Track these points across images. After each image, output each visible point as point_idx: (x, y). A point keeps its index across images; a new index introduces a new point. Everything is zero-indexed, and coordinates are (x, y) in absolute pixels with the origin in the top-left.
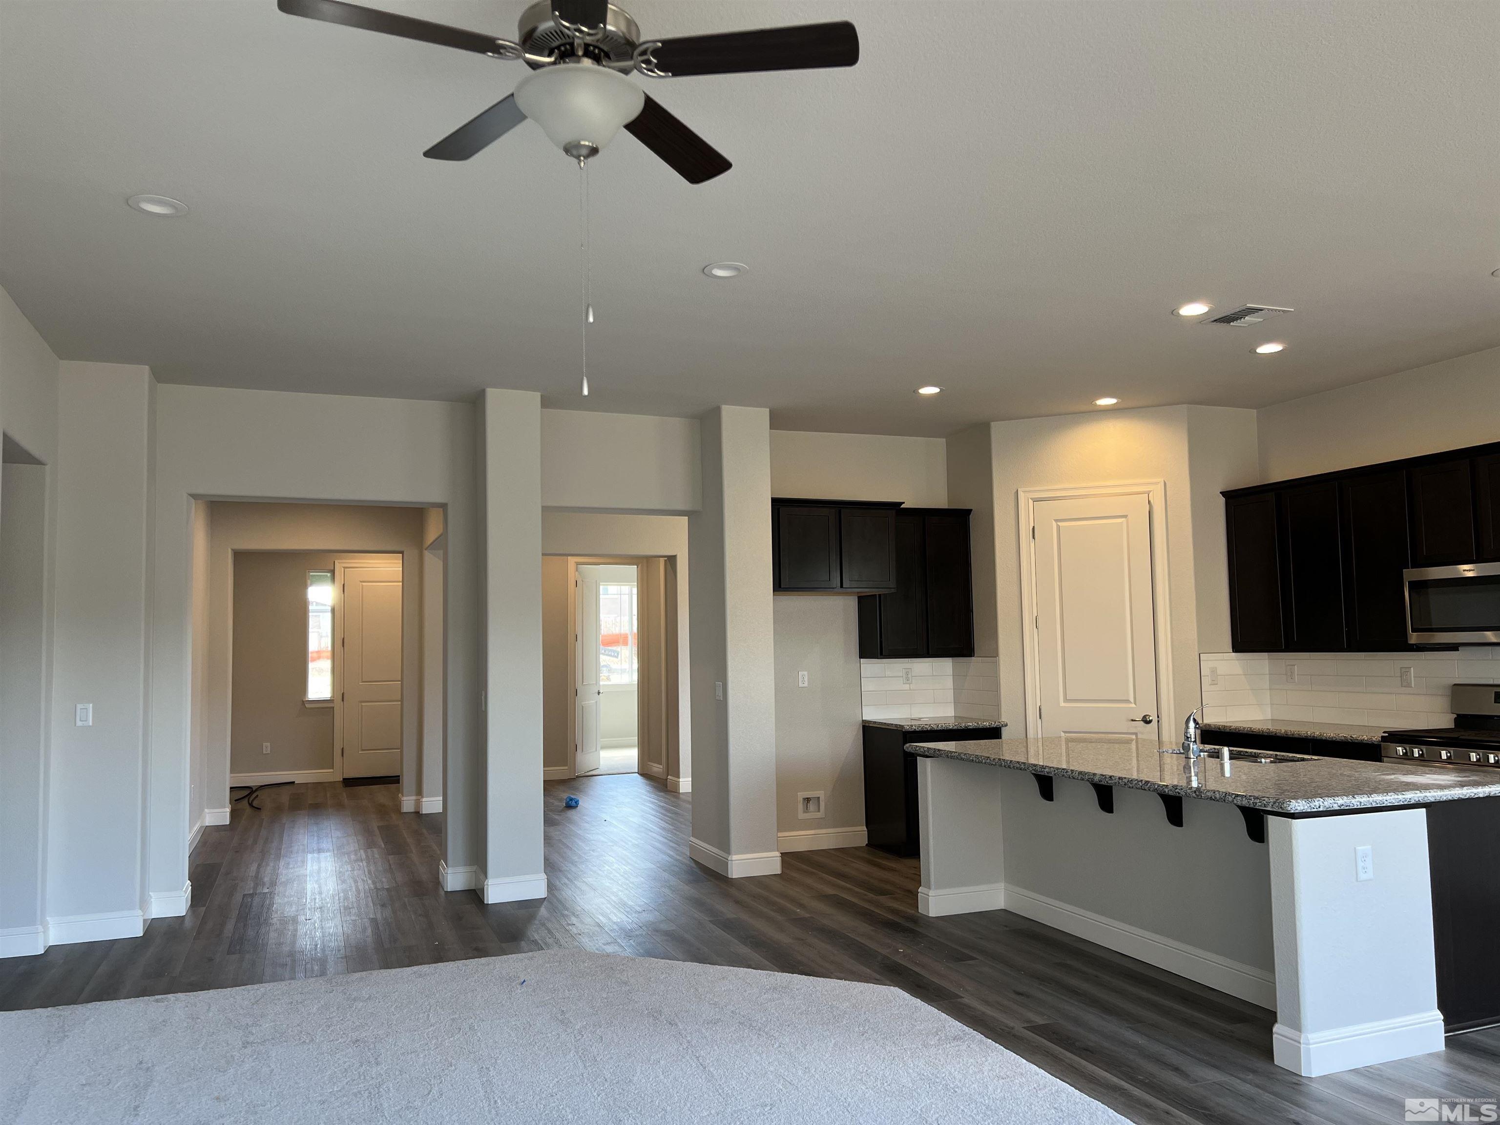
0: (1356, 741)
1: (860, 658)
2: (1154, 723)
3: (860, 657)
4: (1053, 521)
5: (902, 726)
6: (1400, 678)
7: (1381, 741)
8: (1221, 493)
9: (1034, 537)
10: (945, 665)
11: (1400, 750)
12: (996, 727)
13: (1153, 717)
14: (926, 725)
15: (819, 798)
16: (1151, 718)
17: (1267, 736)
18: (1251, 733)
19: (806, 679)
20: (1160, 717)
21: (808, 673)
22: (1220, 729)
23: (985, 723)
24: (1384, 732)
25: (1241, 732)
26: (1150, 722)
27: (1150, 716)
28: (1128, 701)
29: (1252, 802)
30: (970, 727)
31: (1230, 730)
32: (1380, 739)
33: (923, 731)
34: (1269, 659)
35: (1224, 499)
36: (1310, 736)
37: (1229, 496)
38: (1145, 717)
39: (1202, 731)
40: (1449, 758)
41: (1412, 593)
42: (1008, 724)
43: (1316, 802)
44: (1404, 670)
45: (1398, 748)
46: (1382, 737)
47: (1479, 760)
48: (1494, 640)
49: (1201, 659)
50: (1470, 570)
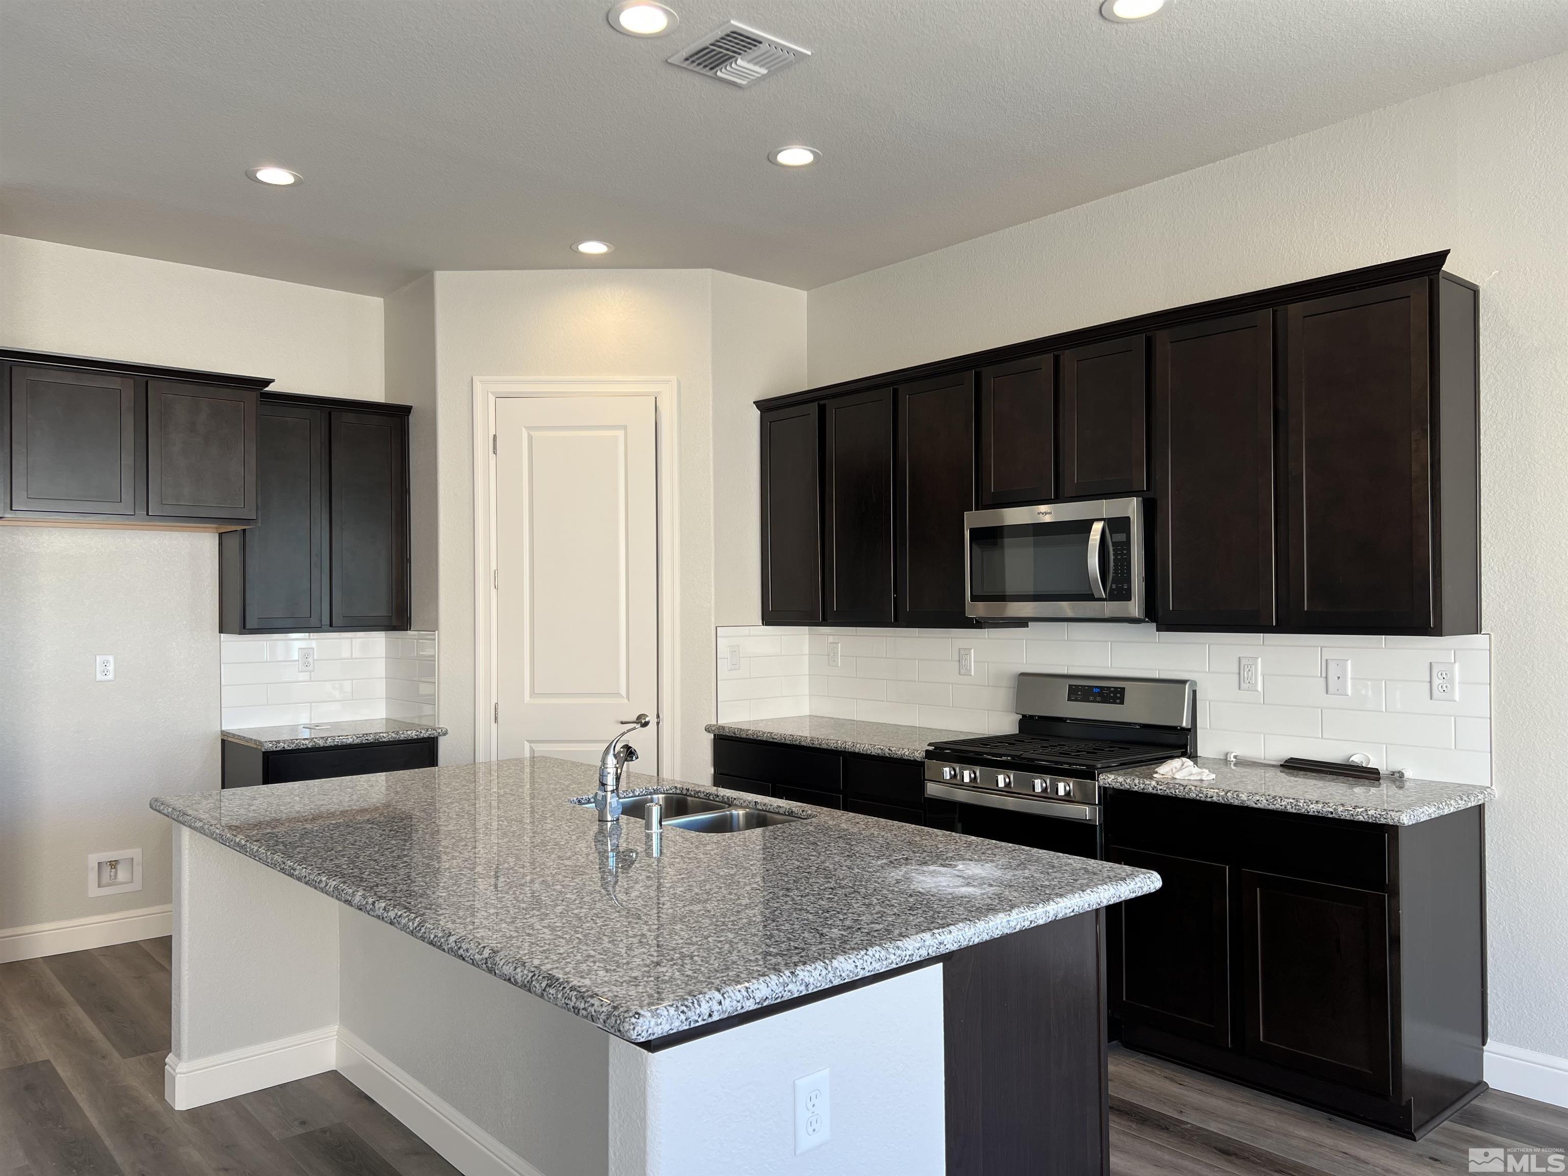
0: (895, 756)
1: (220, 633)
2: (652, 726)
3: (221, 631)
4: (523, 429)
5: (261, 743)
6: (958, 663)
7: (926, 758)
8: (754, 403)
9: (495, 453)
10: (378, 641)
11: (947, 772)
12: (428, 737)
13: (652, 718)
14: (304, 739)
15: (132, 859)
16: (647, 719)
17: (790, 745)
18: (771, 740)
19: (111, 668)
20: (661, 716)
21: (115, 659)
22: (735, 734)
23: (409, 732)
24: (930, 745)
25: (759, 738)
26: (646, 724)
27: (647, 716)
28: (618, 695)
30: (384, 740)
31: (747, 735)
32: (924, 754)
33: (298, 749)
34: (810, 634)
35: (759, 412)
36: (841, 747)
37: (767, 407)
38: (639, 717)
39: (715, 735)
40: (1008, 785)
41: (973, 545)
42: (449, 732)
43: (703, 1004)
44: (962, 652)
45: (944, 769)
46: (927, 751)
47: (1045, 790)
48: (1070, 614)
49: (718, 635)
50: (1046, 513)
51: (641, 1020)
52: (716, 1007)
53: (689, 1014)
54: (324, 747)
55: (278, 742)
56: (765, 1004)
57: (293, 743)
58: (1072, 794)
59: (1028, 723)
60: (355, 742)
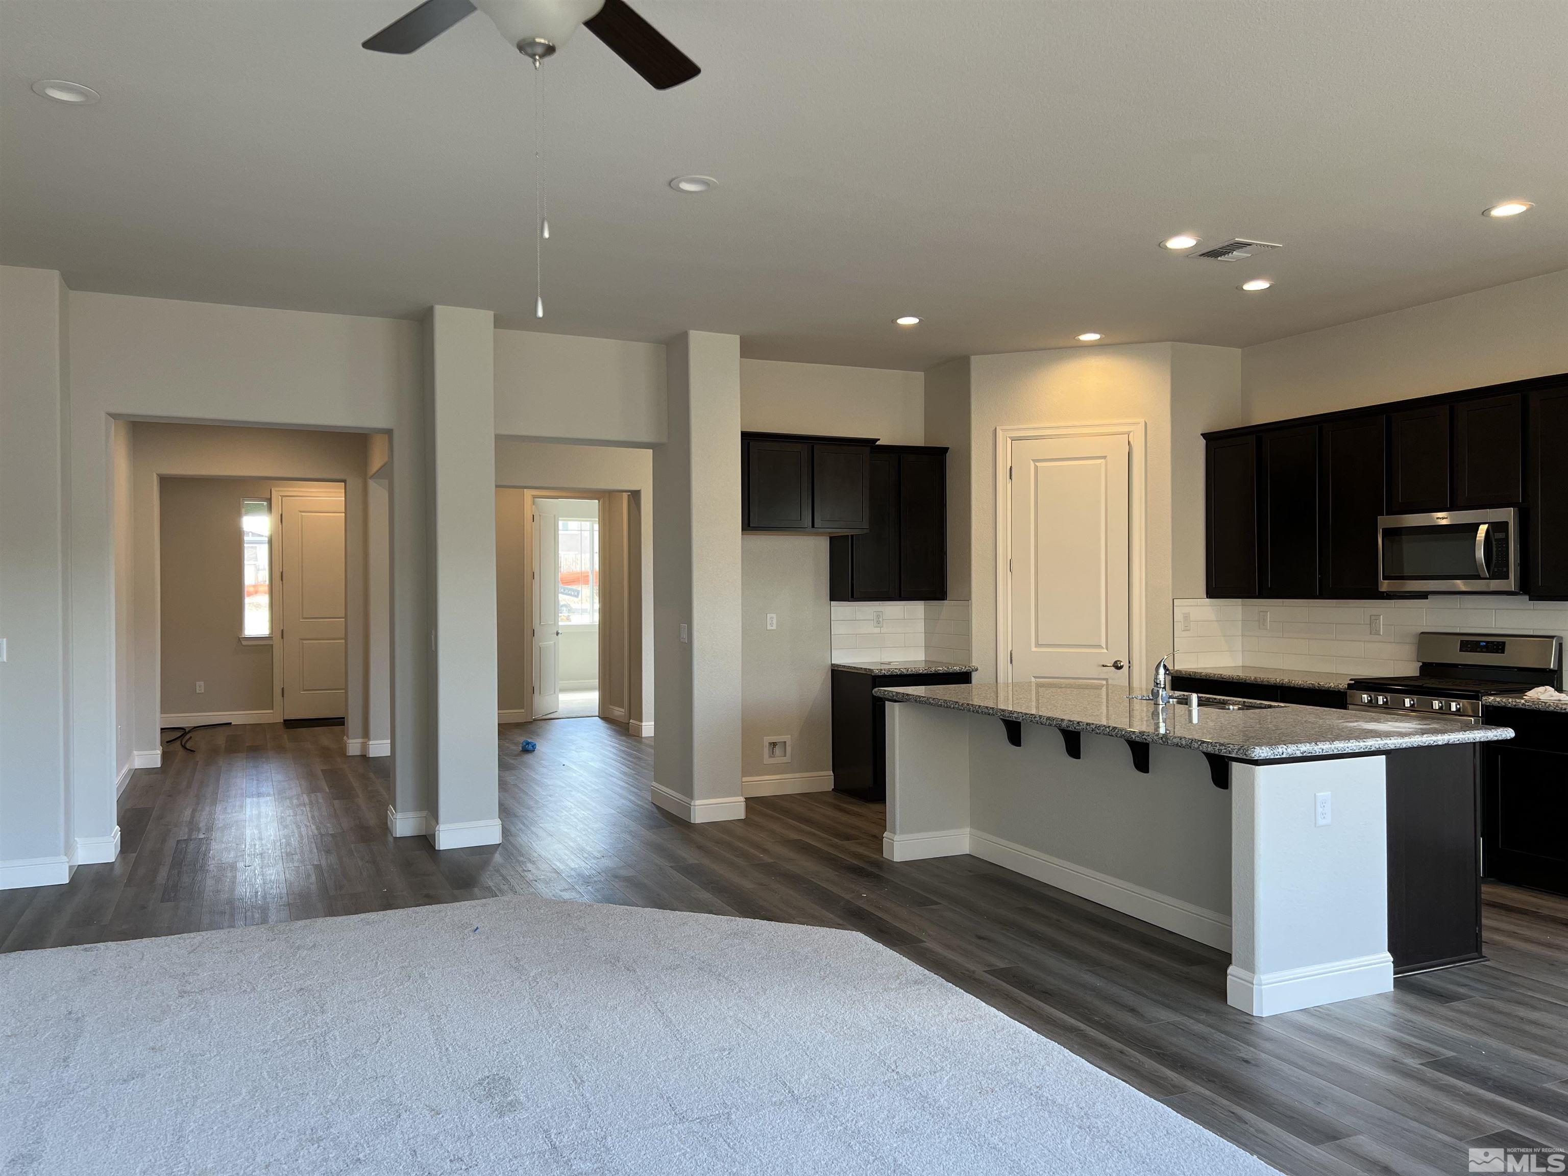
0: (1323, 688)
2: (1126, 669)
3: (831, 600)
4: (1031, 461)
5: (871, 670)
6: (1370, 626)
7: (1348, 689)
8: (1202, 434)
9: (1011, 478)
10: (916, 609)
11: (1365, 697)
12: (966, 672)
13: (1125, 663)
14: (895, 669)
15: (785, 742)
16: (1122, 664)
17: (1236, 682)
19: (775, 622)
20: (1131, 663)
21: (777, 616)
22: (1190, 675)
23: (955, 668)
24: (1351, 680)
25: (1211, 678)
26: (1121, 667)
27: (1121, 662)
28: (1100, 647)
29: (1217, 748)
30: (940, 672)
31: (1201, 676)
32: (1347, 686)
33: (892, 675)
34: (1243, 605)
35: (1205, 441)
36: (1279, 683)
37: (1209, 437)
38: (1116, 662)
39: (1172, 677)
40: (1412, 706)
41: (1385, 540)
42: (979, 669)
43: (1280, 748)
44: (1373, 618)
45: (1363, 696)
46: (1349, 684)
47: (1441, 708)
48: (1463, 589)
49: (1175, 605)
50: (1442, 518)
51: (1256, 750)
52: (1285, 751)
53: (1275, 751)
54: (906, 674)
55: (881, 670)
56: (1304, 755)
57: (890, 671)
58: (1461, 710)
59: (1426, 668)
60: (924, 672)
